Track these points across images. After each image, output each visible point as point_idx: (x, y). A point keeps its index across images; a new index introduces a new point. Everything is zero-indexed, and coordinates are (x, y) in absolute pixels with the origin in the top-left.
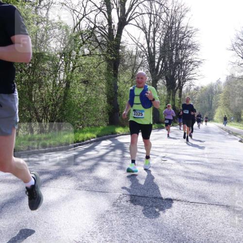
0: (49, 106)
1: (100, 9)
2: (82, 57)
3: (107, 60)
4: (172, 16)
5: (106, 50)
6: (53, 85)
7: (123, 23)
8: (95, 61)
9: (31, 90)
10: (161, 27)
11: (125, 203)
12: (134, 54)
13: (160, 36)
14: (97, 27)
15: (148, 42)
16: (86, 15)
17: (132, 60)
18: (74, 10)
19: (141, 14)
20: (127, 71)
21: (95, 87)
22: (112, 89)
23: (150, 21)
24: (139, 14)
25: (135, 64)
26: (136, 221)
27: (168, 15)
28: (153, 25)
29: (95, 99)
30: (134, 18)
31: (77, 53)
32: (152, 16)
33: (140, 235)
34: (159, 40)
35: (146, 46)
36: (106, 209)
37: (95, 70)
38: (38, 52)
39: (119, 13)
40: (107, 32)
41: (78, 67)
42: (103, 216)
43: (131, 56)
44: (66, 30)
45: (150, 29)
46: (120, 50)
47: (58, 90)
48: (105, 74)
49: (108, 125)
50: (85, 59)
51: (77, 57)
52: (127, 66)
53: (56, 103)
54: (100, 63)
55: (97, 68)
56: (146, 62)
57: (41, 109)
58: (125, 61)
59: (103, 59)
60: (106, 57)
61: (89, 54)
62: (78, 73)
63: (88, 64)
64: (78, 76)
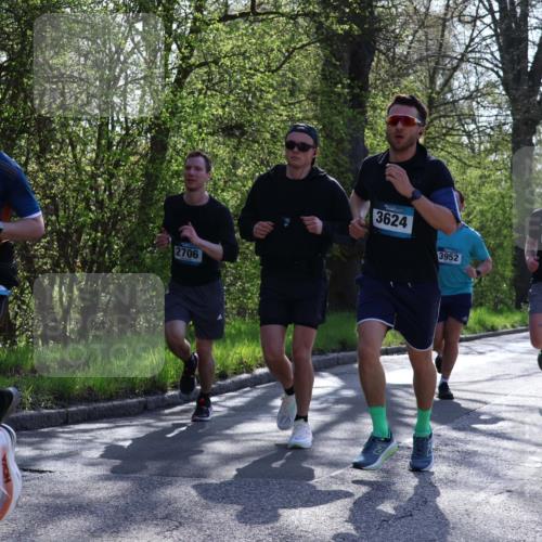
0: (79, 232)
2: (220, 25)
3: (325, 38)
6: (99, 144)
8: (272, 41)
17: (426, 35)
20: (404, 82)
21: (270, 153)
22: (344, 159)
25: (442, 51)
31: (199, 9)
37: (275, 80)
41: (201, 65)
43: (424, 20)
47: (117, 165)
48: (312, 95)
50: (230, 33)
51: (198, 24)
52: (405, 59)
53: (109, 218)
54: (295, 49)
55: (281, 72)
56: (487, 45)
57: (48, 242)
58: (398, 39)
59: (306, 33)
60: (321, 23)
61: (249, 10)
62: (200, 92)
63: (243, 54)
64: (203, 107)
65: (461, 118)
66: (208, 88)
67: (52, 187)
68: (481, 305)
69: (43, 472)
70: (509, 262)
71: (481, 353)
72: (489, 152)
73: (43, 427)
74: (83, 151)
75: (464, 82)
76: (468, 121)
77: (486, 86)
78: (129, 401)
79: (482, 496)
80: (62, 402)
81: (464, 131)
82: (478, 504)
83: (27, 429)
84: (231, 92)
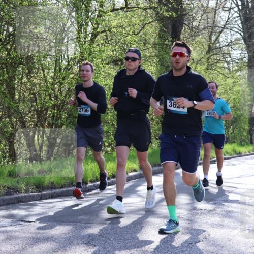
0: (47, 110)
2: (111, 13)
3: (161, 19)
6: (55, 69)
8: (136, 20)
9: (12, 79)
17: (207, 16)
20: (197, 39)
25: (214, 25)
31: (101, 6)
37: (137, 38)
41: (102, 32)
43: (206, 9)
47: (64, 79)
48: (154, 45)
50: (115, 17)
51: (101, 13)
52: (197, 28)
53: (60, 104)
54: (146, 24)
55: (139, 35)
56: (236, 21)
57: (32, 115)
58: (194, 19)
59: (151, 16)
60: (158, 12)
61: (124, 6)
62: (102, 44)
63: (122, 26)
64: (104, 51)
65: (223, 55)
66: (106, 43)
67: (34, 89)
68: (234, 142)
69: (31, 222)
70: (247, 122)
71: (234, 165)
72: (237, 71)
73: (31, 201)
74: (48, 73)
75: (225, 38)
76: (227, 56)
77: (236, 40)
78: (70, 188)
80: (39, 190)
81: (225, 61)
82: (234, 235)
83: (23, 202)
84: (116, 44)
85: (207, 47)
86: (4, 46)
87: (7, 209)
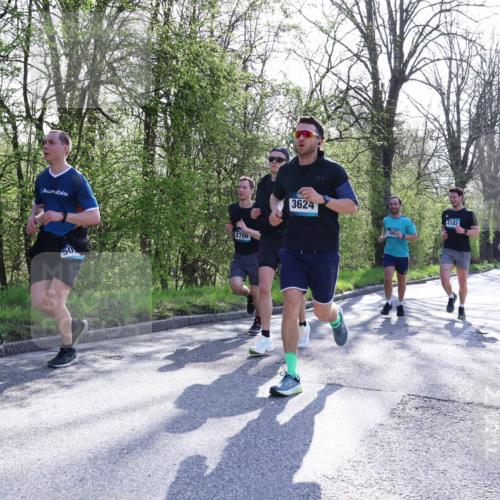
1: (358, 56)
2: (326, 144)
3: (373, 148)
4: (491, 61)
5: (369, 130)
7: (399, 78)
8: (349, 149)
10: (470, 82)
11: (413, 412)
12: (421, 134)
13: (470, 101)
14: (352, 88)
15: (447, 111)
16: (332, 68)
17: (416, 146)
18: (310, 60)
19: (432, 61)
20: (408, 166)
22: (382, 200)
23: (450, 73)
24: (428, 61)
25: (423, 153)
26: (435, 446)
27: (483, 60)
28: (455, 80)
29: (350, 220)
30: (419, 69)
32: (454, 62)
33: (444, 472)
34: (467, 106)
35: (443, 119)
36: (379, 421)
37: (350, 166)
38: (250, 137)
39: (393, 60)
40: (371, 95)
42: (373, 434)
43: (415, 139)
44: (298, 96)
45: (449, 87)
46: (395, 129)
48: (367, 173)
49: (373, 266)
52: (407, 156)
54: (359, 153)
55: (353, 163)
56: (443, 150)
58: (404, 148)
59: (364, 146)
60: (370, 141)
61: (339, 137)
65: (432, 181)
75: (434, 165)
76: (436, 182)
77: (443, 167)
79: (445, 347)
81: (434, 187)
85: (416, 174)
86: (230, 176)
87: (233, 324)
